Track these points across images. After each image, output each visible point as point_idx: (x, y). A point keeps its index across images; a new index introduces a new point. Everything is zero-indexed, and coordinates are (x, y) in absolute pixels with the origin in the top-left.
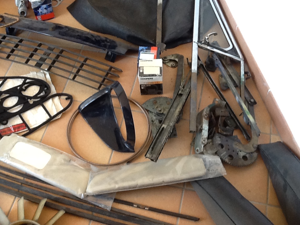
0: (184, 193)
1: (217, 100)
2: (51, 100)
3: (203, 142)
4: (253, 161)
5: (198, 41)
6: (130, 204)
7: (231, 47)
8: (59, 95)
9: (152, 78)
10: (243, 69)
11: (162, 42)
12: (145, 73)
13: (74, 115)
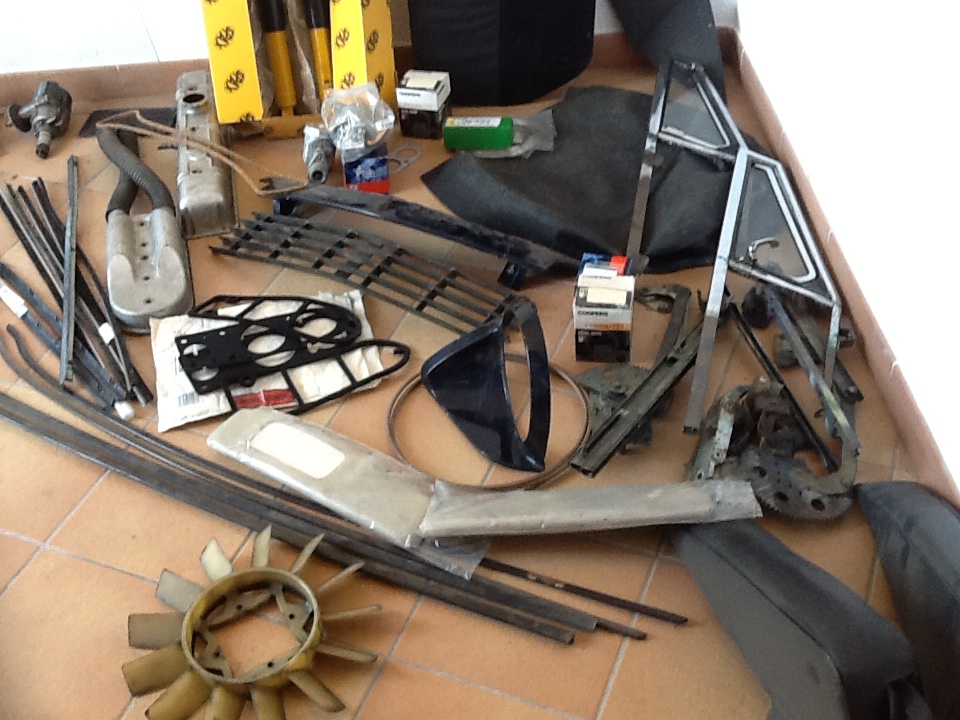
0: (654, 567)
1: (762, 380)
2: (358, 353)
3: (716, 456)
4: (837, 513)
5: (730, 257)
6: (522, 574)
7: (812, 275)
8: (380, 344)
9: (606, 314)
10: (838, 321)
11: (642, 251)
12: (589, 300)
13: (409, 386)
